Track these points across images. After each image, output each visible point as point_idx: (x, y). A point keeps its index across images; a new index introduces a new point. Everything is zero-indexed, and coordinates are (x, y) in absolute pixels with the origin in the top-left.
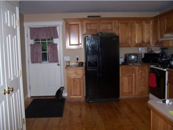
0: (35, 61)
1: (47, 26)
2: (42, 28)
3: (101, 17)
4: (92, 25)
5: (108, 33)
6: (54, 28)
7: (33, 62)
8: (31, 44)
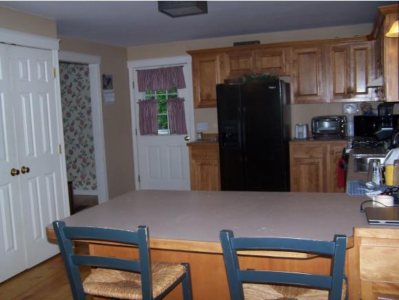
0: (146, 130)
1: (166, 67)
2: (158, 70)
3: (261, 43)
4: (241, 60)
5: (264, 76)
6: (178, 70)
7: (143, 133)
8: (140, 100)
